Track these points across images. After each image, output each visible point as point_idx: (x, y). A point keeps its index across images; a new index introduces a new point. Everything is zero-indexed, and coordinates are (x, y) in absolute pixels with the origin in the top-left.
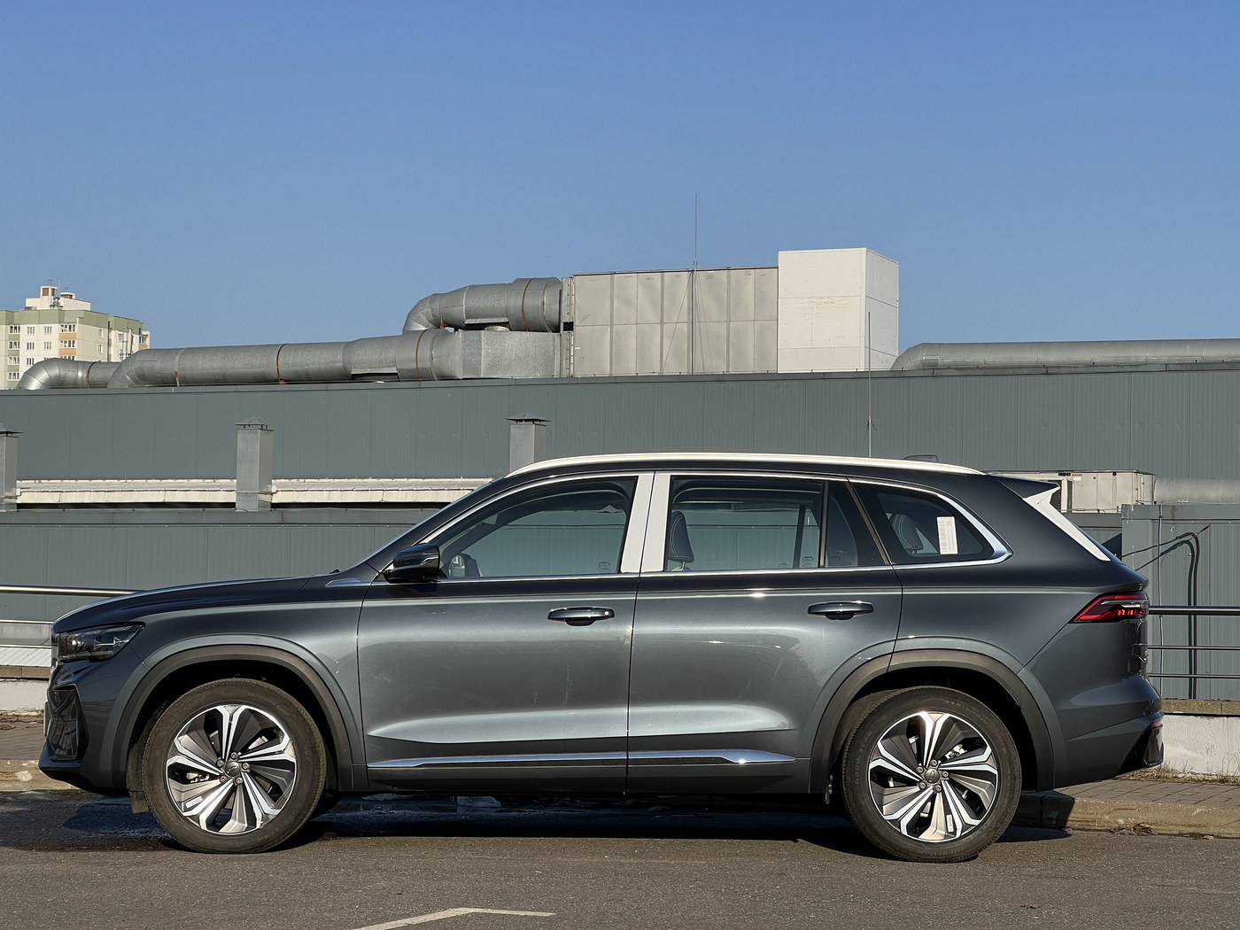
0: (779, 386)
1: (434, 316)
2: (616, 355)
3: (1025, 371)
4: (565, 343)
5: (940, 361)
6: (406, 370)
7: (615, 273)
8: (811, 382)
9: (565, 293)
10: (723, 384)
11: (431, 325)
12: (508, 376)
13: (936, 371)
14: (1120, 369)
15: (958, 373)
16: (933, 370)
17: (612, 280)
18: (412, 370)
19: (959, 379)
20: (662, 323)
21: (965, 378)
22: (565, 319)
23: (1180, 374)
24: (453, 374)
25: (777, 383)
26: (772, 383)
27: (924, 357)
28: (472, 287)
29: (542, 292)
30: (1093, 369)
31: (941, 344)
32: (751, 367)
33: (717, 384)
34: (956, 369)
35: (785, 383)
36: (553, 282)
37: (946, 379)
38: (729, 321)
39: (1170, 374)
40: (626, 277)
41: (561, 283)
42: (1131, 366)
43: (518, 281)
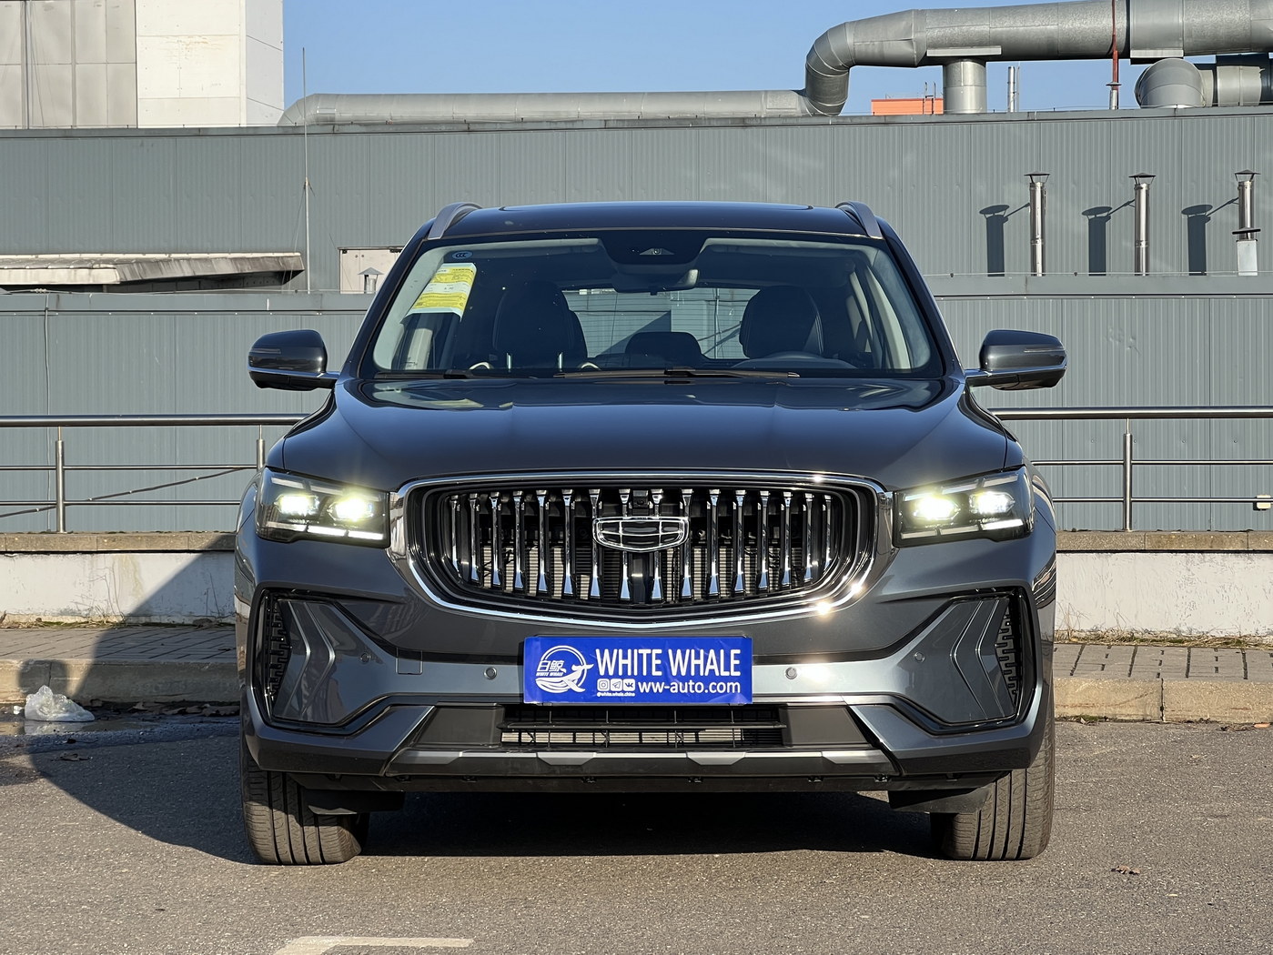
0: (142, 145)
3: (443, 128)
5: (337, 116)
8: (183, 139)
10: (70, 141)
13: (337, 127)
14: (553, 126)
15: (364, 129)
16: (331, 127)
19: (365, 137)
21: (372, 136)
23: (621, 132)
25: (140, 140)
26: (135, 140)
27: (318, 110)
30: (520, 126)
31: (338, 95)
32: (104, 120)
33: (65, 141)
34: (360, 124)
35: (151, 141)
37: (348, 137)
38: (74, 63)
39: (611, 132)
42: (565, 122)
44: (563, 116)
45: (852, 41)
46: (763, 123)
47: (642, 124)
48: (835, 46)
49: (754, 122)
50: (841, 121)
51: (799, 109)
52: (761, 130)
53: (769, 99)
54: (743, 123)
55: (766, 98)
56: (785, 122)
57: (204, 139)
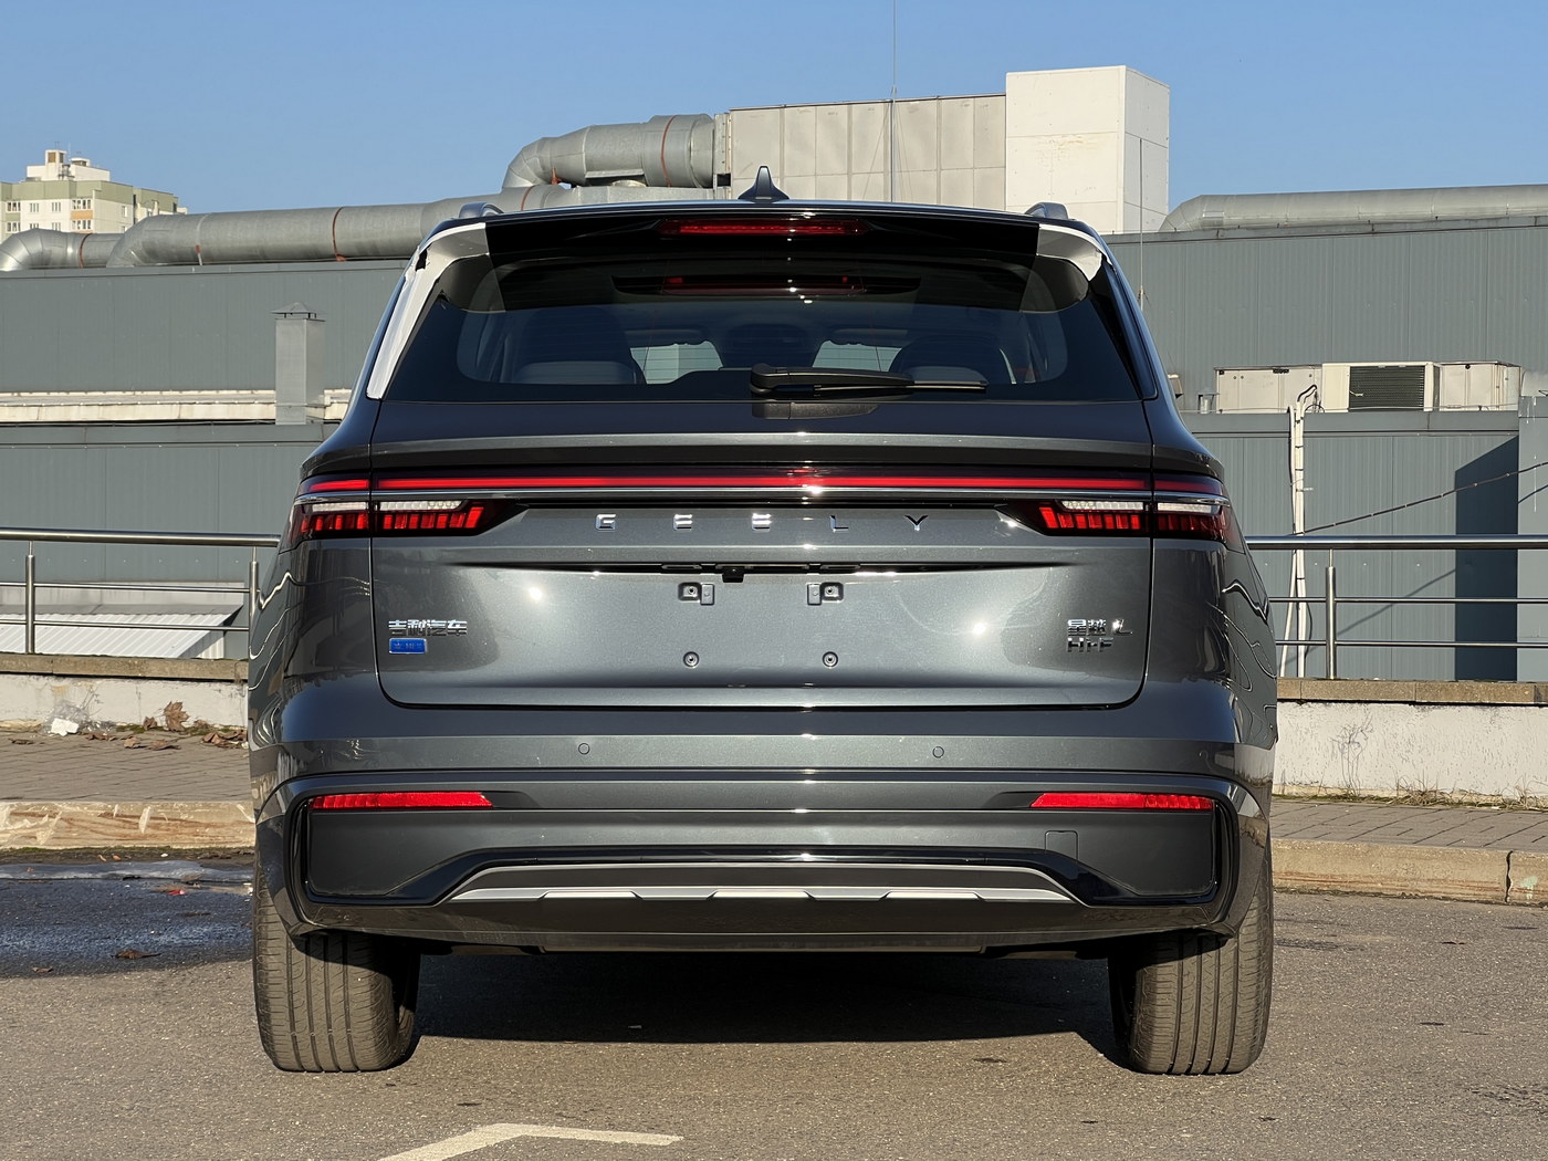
1: (543, 168)
3: (1343, 230)
5: (1226, 220)
7: (785, 107)
9: (719, 135)
11: (540, 181)
13: (1221, 231)
14: (1473, 225)
15: (1252, 234)
16: (1217, 232)
17: (782, 115)
19: (1253, 242)
20: (849, 174)
21: (1261, 241)
22: (721, 170)
27: (1204, 214)
28: (595, 129)
29: (688, 133)
30: (1435, 226)
31: (1227, 196)
34: (1247, 229)
36: (702, 120)
37: (1234, 243)
38: (939, 170)
39: (1541, 230)
40: (801, 112)
41: (713, 121)
42: (1489, 219)
43: (657, 119)
44: (1489, 213)
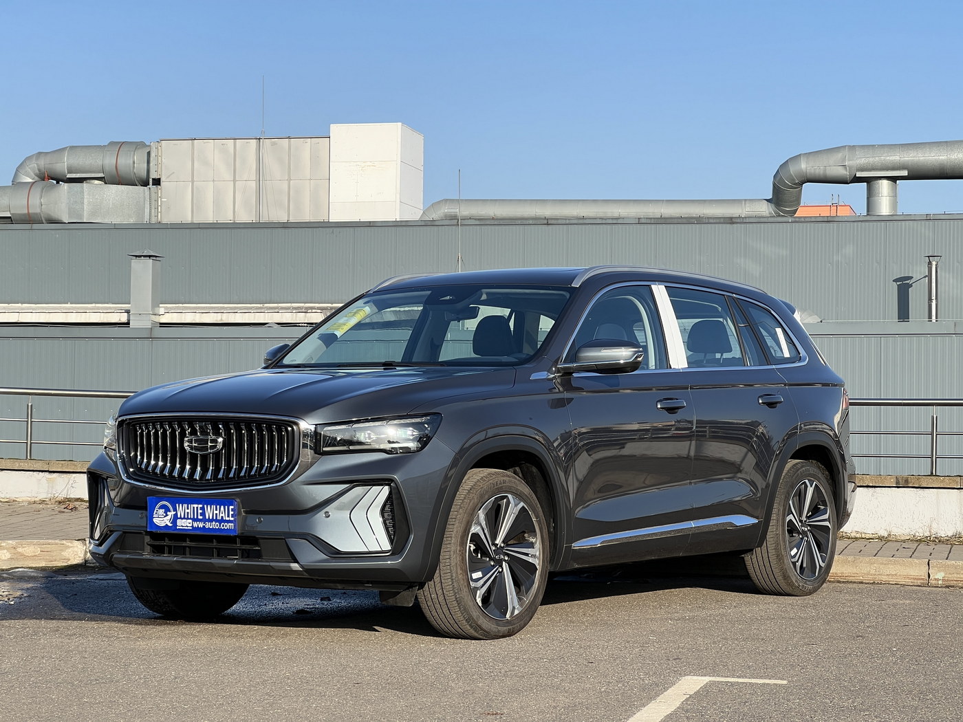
0: (333, 232)
1: (39, 170)
2: (196, 205)
3: (531, 222)
4: (153, 195)
6: (19, 214)
7: (195, 139)
8: (359, 229)
9: (153, 155)
10: (287, 230)
11: (37, 178)
12: (106, 221)
14: (604, 222)
15: (478, 222)
16: (454, 220)
17: (193, 144)
18: (24, 215)
19: (478, 227)
20: (234, 181)
21: (483, 227)
22: (153, 175)
23: (649, 226)
24: (60, 218)
25: (331, 229)
26: (328, 229)
27: (447, 210)
28: (72, 148)
29: (132, 153)
30: (582, 221)
31: (459, 200)
32: (307, 217)
33: (283, 230)
34: (476, 219)
35: (338, 229)
36: (140, 145)
37: (469, 227)
38: (289, 180)
39: (642, 226)
40: (204, 143)
41: (150, 146)
42: (611, 219)
43: (112, 144)
44: (609, 215)
45: (805, 166)
46: (745, 221)
47: (663, 221)
48: (793, 169)
49: (739, 221)
50: (797, 219)
51: (767, 212)
52: (743, 225)
53: (747, 205)
54: (731, 221)
55: (745, 204)
56: (759, 220)
57: (373, 229)
